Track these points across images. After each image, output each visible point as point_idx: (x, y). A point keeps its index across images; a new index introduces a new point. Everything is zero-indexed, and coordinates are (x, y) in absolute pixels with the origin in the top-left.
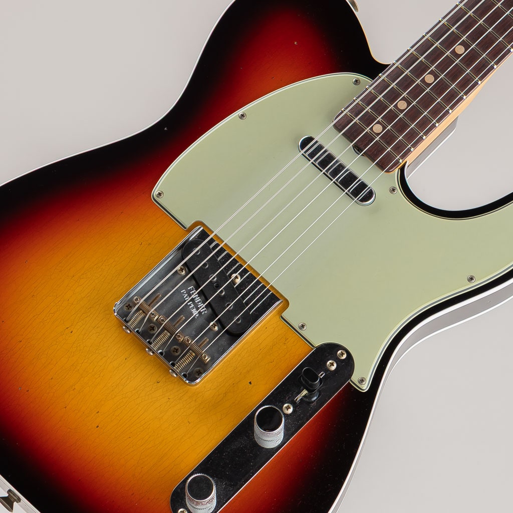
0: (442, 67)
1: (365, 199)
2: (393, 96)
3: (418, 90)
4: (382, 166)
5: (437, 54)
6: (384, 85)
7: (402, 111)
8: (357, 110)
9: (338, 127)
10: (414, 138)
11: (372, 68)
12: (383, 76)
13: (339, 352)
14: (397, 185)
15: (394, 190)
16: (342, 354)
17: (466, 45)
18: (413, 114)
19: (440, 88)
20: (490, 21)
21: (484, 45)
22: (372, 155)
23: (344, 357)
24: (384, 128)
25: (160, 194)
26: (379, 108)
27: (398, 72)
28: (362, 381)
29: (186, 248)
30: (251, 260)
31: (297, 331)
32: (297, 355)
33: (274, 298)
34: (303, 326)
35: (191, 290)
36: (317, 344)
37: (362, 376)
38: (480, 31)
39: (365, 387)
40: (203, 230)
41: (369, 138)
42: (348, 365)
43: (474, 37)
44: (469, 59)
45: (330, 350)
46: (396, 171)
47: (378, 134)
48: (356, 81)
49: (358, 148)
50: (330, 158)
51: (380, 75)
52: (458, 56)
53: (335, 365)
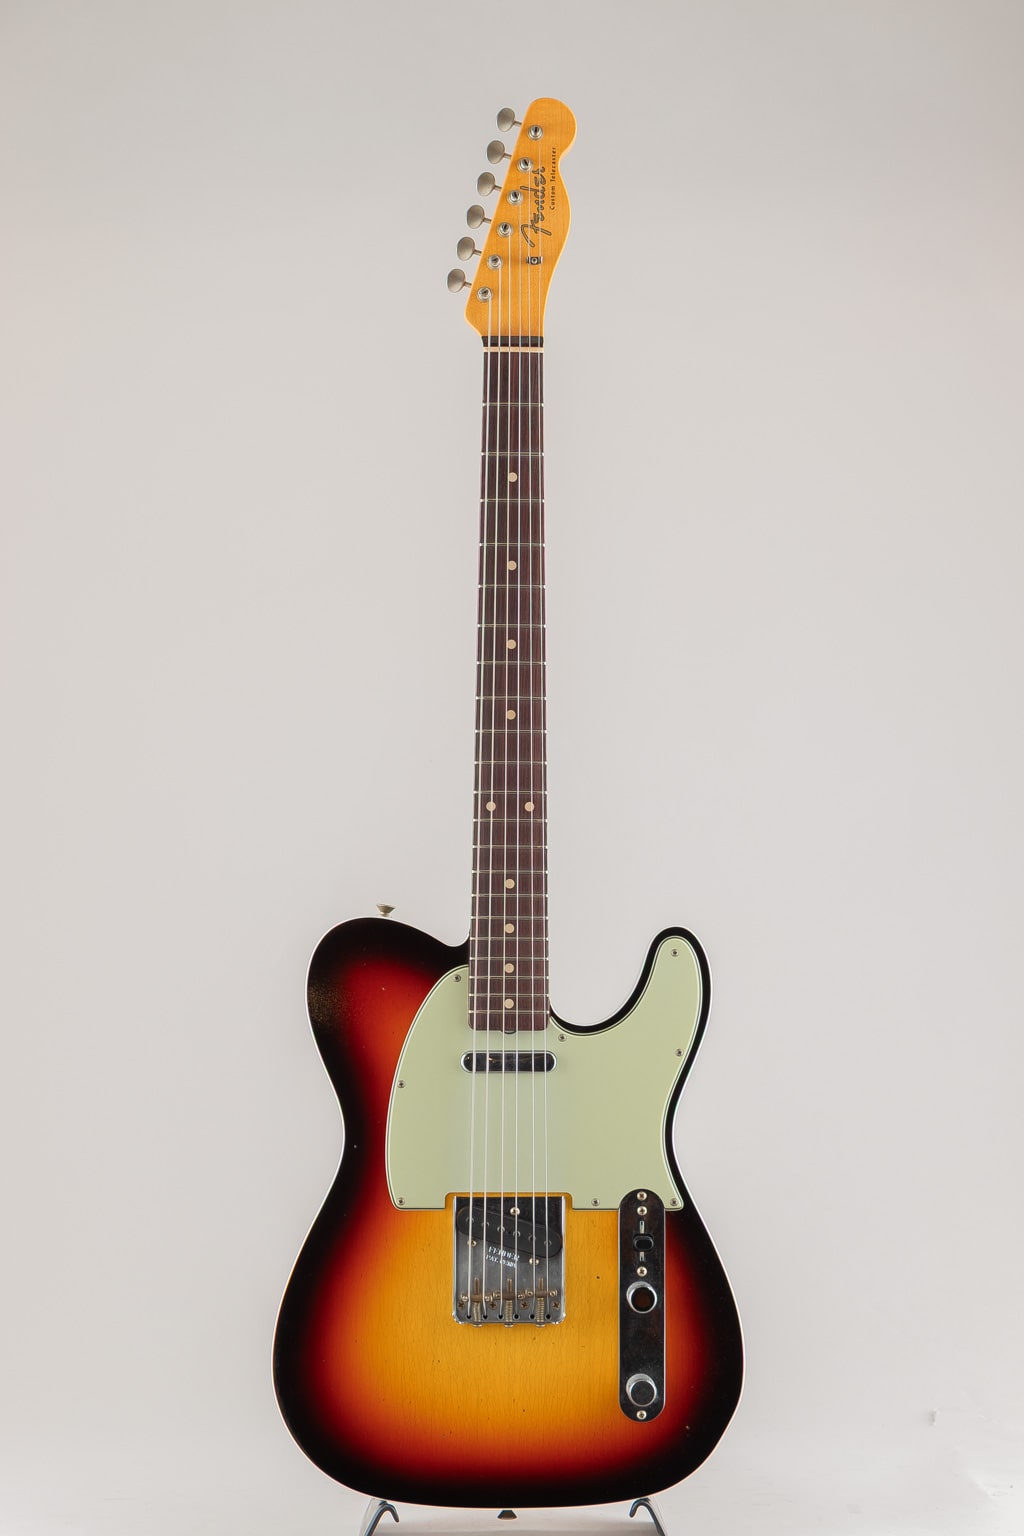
0: (511, 911)
1: (550, 1067)
2: (497, 968)
3: (511, 946)
4: (539, 1027)
5: (497, 903)
6: (483, 966)
7: (514, 973)
8: (482, 1003)
9: (481, 1027)
10: (541, 986)
11: (459, 955)
12: (475, 958)
13: (638, 1196)
14: (560, 1031)
15: (563, 1038)
16: (642, 1196)
17: (511, 876)
18: (524, 968)
19: (524, 928)
20: (512, 840)
21: (525, 864)
22: (525, 1026)
23: (645, 1196)
24: (514, 999)
25: (401, 1202)
26: (496, 986)
27: (483, 945)
28: (674, 1202)
29: (461, 1226)
30: (517, 1189)
31: (596, 1208)
32: (612, 1227)
33: (555, 1201)
34: (596, 1202)
35: (492, 1251)
36: (617, 1204)
37: (671, 1199)
38: (512, 854)
39: (680, 1204)
40: (458, 1198)
41: (510, 1018)
42: (653, 1200)
43: (511, 865)
44: (524, 885)
45: (630, 1201)
46: (551, 1021)
47: (514, 1008)
48: (457, 978)
49: (511, 1028)
50: (496, 1057)
51: (471, 958)
52: (513, 890)
53: (645, 1209)
